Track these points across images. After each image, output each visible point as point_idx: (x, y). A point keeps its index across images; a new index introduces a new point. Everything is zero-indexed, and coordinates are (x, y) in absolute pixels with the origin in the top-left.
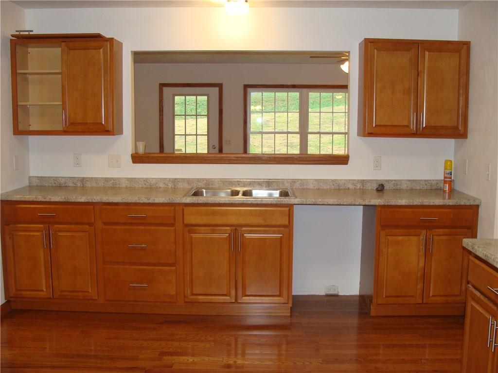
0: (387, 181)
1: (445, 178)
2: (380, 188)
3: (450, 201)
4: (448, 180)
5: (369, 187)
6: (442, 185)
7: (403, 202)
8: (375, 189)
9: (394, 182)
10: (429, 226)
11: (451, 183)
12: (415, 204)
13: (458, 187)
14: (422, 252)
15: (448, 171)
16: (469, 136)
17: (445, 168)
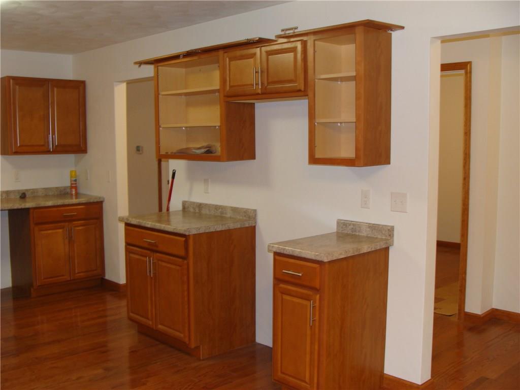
0: (27, 190)
1: (72, 184)
2: (23, 196)
3: (77, 200)
4: (74, 185)
5: (12, 196)
6: (68, 190)
7: (50, 203)
8: (18, 197)
9: (32, 191)
10: (70, 220)
11: (76, 188)
12: (59, 204)
13: (82, 190)
14: (67, 241)
15: (74, 179)
16: (88, 151)
17: (71, 177)
